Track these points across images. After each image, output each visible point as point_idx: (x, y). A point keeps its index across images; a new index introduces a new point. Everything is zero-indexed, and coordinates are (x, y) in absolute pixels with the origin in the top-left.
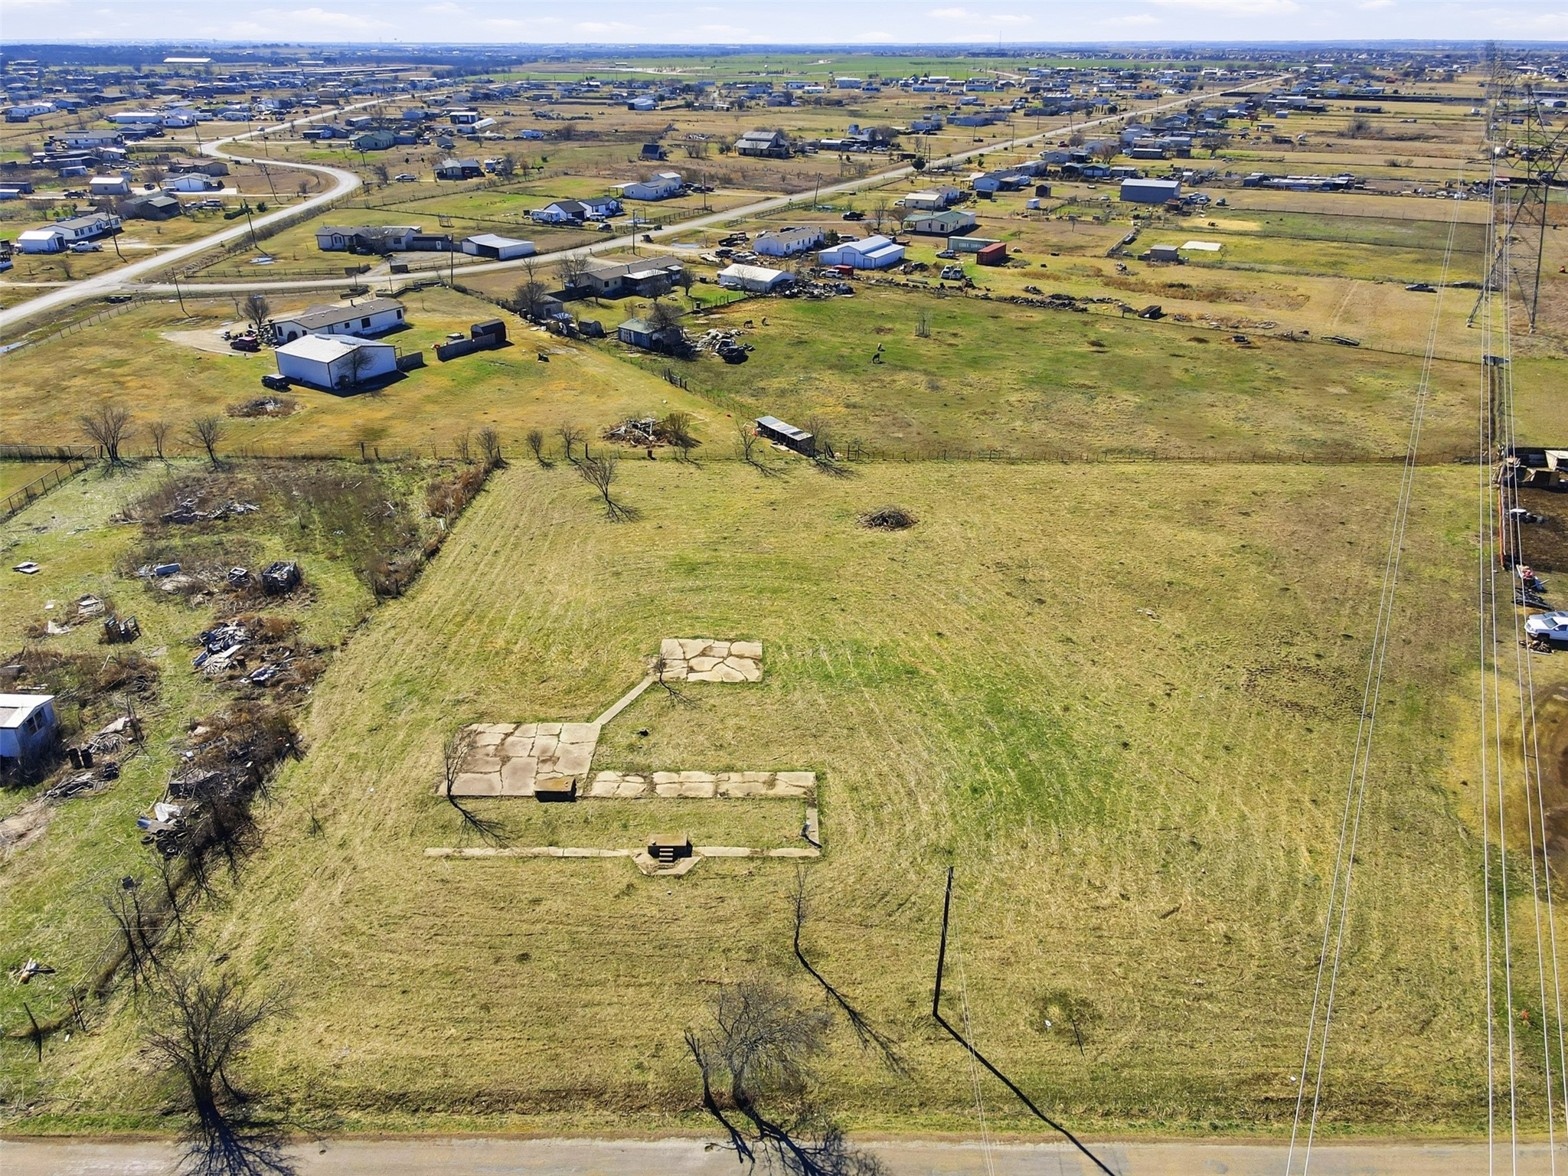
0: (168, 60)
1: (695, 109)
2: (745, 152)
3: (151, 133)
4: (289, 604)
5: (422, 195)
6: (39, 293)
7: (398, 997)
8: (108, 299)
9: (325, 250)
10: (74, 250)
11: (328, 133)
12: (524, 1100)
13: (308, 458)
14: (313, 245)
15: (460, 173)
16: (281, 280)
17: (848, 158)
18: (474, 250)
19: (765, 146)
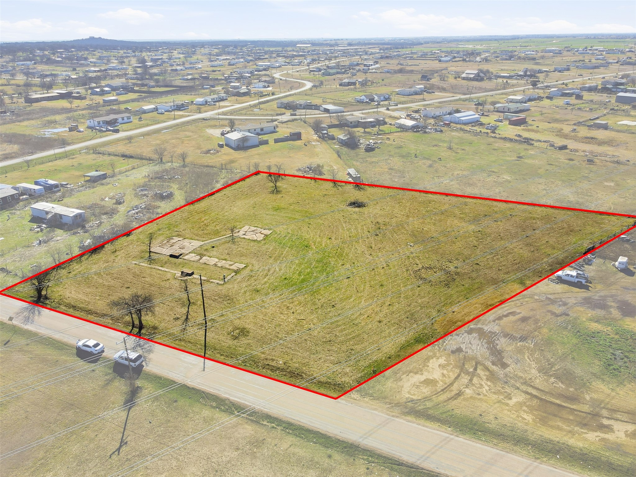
0: (298, 45)
1: (466, 61)
2: (464, 79)
3: (265, 70)
4: (163, 202)
5: (327, 91)
6: (189, 116)
7: (94, 289)
8: (204, 119)
9: (278, 108)
10: (209, 105)
11: (318, 70)
12: (97, 314)
13: (207, 166)
14: (276, 106)
15: (347, 84)
16: (255, 116)
17: (507, 82)
18: (323, 110)
19: (472, 76)
